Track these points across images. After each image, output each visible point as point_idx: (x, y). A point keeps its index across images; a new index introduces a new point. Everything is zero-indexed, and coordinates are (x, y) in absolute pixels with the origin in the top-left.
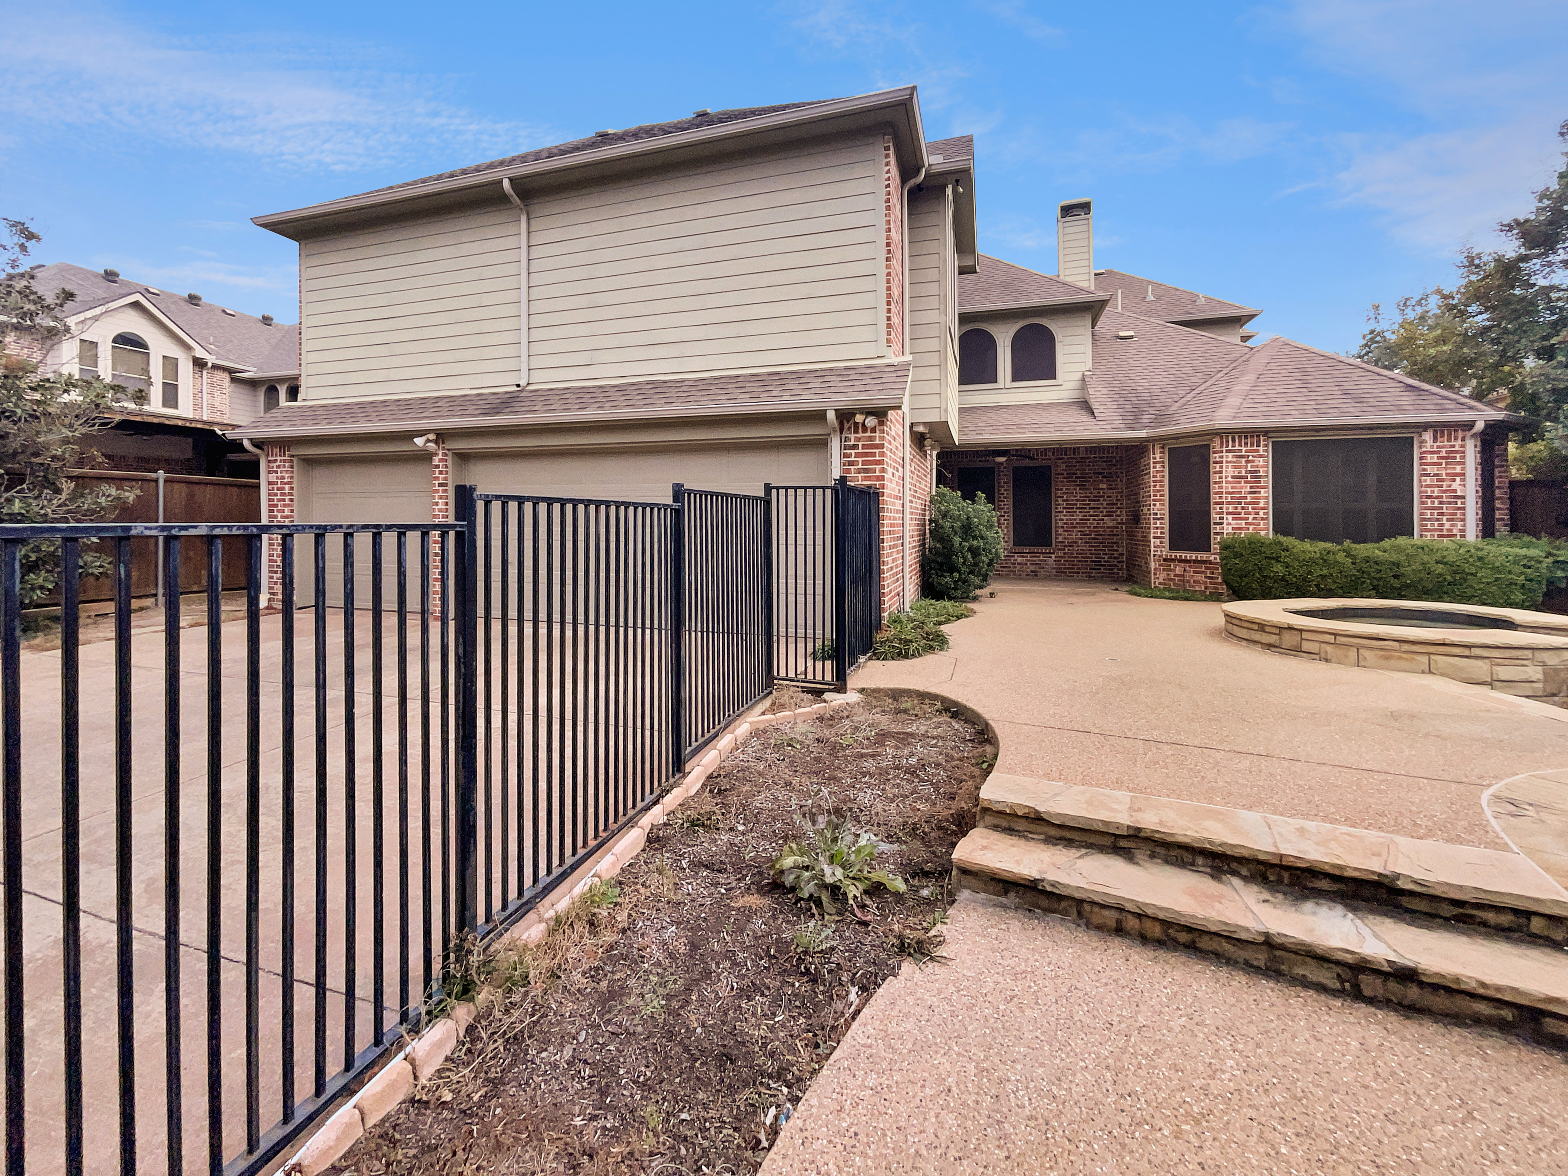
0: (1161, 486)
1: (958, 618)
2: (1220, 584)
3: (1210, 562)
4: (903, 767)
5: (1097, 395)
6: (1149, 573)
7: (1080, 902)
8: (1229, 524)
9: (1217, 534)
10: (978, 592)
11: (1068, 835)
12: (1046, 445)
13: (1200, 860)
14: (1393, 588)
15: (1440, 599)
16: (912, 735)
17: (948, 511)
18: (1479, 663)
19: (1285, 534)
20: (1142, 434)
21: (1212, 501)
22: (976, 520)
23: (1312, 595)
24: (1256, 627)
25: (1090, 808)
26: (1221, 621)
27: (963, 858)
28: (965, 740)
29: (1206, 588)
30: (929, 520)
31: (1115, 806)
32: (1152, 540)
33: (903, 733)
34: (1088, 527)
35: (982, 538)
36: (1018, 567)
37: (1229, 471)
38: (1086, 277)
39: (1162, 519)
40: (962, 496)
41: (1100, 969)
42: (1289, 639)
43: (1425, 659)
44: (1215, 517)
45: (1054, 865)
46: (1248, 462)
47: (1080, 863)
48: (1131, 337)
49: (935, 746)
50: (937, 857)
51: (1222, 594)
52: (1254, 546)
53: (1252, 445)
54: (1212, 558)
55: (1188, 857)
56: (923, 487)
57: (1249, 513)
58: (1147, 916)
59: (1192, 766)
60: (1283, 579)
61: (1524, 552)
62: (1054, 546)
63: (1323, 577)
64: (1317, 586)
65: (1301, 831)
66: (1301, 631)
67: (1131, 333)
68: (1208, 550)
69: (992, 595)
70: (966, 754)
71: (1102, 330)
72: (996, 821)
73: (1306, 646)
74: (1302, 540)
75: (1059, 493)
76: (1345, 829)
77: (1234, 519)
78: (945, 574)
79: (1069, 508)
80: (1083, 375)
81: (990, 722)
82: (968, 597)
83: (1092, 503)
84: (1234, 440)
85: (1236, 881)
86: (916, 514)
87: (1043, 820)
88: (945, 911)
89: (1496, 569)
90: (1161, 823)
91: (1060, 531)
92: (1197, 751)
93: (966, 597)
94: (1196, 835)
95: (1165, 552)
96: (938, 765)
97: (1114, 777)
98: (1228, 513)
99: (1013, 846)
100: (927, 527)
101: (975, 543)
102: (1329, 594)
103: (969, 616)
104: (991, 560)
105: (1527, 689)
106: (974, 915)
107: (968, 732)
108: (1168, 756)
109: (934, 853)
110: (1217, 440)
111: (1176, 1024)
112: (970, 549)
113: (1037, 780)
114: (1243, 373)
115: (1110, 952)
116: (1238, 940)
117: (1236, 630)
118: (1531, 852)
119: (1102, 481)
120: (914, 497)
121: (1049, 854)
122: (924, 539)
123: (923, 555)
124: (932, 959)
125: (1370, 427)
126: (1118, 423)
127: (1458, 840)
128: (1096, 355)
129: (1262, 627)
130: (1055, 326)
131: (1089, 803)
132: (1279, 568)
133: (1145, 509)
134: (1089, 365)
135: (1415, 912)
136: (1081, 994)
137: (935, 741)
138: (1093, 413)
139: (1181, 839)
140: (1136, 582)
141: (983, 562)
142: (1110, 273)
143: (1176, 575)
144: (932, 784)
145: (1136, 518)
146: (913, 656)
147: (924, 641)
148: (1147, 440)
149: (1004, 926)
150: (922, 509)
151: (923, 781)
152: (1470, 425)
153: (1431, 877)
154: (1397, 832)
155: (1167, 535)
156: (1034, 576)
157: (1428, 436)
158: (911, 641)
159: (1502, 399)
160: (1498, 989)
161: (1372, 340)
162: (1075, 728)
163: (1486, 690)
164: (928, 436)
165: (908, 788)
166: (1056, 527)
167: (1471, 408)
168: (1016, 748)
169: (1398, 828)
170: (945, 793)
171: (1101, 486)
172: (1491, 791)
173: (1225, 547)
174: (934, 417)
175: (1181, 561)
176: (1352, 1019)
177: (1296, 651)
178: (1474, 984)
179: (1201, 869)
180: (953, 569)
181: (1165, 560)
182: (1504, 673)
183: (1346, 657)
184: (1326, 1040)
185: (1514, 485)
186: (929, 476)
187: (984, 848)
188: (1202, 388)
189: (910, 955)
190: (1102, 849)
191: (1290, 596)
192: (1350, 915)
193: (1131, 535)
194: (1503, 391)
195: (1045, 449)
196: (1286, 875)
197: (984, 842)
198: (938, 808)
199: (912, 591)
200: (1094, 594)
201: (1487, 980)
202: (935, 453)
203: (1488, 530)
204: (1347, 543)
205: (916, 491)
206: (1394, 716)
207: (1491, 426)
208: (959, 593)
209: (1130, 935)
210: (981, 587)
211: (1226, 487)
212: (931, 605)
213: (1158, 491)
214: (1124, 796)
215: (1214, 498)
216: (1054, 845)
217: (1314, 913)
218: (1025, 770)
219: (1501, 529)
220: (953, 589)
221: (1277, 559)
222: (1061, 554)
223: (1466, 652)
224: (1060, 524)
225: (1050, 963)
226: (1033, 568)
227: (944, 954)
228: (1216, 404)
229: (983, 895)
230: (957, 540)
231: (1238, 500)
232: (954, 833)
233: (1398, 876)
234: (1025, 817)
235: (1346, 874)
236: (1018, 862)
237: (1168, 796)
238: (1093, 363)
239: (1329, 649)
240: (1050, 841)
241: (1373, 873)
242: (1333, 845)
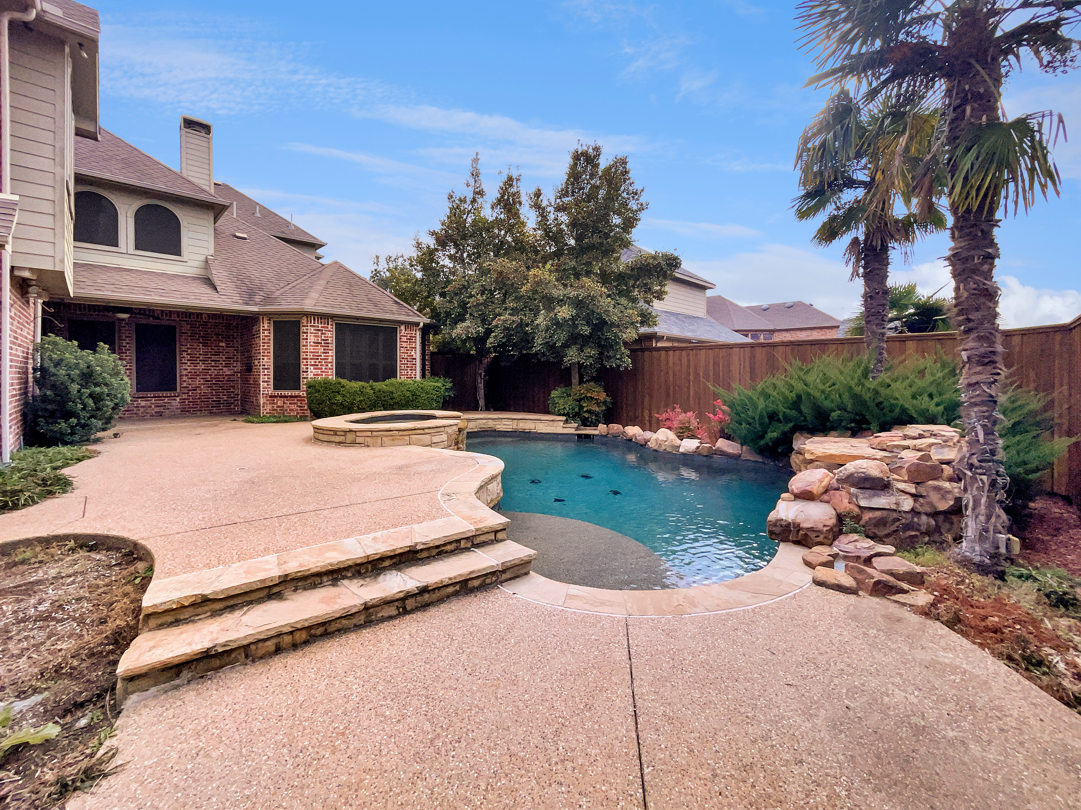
0: (268, 346)
1: (79, 460)
2: (306, 410)
3: (300, 396)
4: (30, 617)
5: (218, 275)
6: (259, 406)
7: (246, 647)
8: (311, 372)
9: (305, 378)
10: (100, 434)
11: (231, 602)
12: (170, 307)
13: (325, 579)
14: (390, 405)
15: (408, 409)
16: (38, 582)
17: (62, 360)
18: (427, 436)
19: (343, 377)
20: (255, 309)
21: (301, 357)
22: (98, 368)
23: (357, 412)
24: (332, 433)
25: (249, 576)
26: (311, 432)
27: (130, 667)
28: (110, 567)
29: (298, 413)
30: (33, 369)
31: (267, 567)
32: (262, 384)
33: (25, 584)
34: (210, 375)
35: (106, 385)
36: (142, 410)
37: (311, 339)
38: (207, 183)
39: (268, 369)
40: (79, 346)
41: (267, 685)
42: (350, 437)
43: (407, 438)
44: (303, 367)
45: (222, 630)
46: (322, 334)
47: (244, 619)
48: (245, 239)
49: (73, 583)
50: (93, 682)
51: (307, 416)
52: (326, 384)
53: (325, 324)
54: (301, 394)
55: (318, 580)
56: (25, 334)
57: (323, 365)
58: (298, 630)
59: (312, 524)
60: (341, 404)
61: (436, 384)
62: (178, 390)
63: (361, 401)
64: (358, 407)
65: (375, 539)
66: (355, 432)
67: (245, 236)
68: (298, 388)
69: (116, 435)
70: (113, 578)
71: (222, 228)
72: (159, 621)
73: (359, 440)
74: (350, 381)
75: (184, 348)
76: (392, 530)
77: (314, 369)
78: (59, 421)
79: (193, 360)
80: (206, 258)
81: (139, 541)
82: (88, 440)
83: (214, 358)
84: (314, 320)
85: (345, 582)
86: (17, 361)
87: (210, 600)
88: (111, 725)
89: (427, 393)
90: (301, 565)
91: (185, 378)
92: (312, 514)
93: (87, 441)
94: (323, 564)
95: (271, 391)
96: (79, 600)
97: (262, 548)
98: (311, 365)
99: (182, 633)
100: (30, 376)
101: (98, 389)
102: (363, 410)
103: (93, 457)
104: (116, 404)
105: (442, 445)
106: (145, 712)
107: (114, 558)
108: (295, 523)
109: (88, 681)
110: (305, 318)
111: (322, 687)
112: (91, 396)
113: (199, 572)
114: (319, 279)
115: (272, 669)
116: (351, 615)
117: (321, 437)
118: (458, 513)
119: (222, 341)
120: (14, 343)
121: (217, 624)
122: (26, 388)
123: (26, 404)
124: (106, 776)
125: (381, 320)
126: (237, 298)
127: (434, 518)
128: (217, 244)
129: (335, 432)
130: (179, 212)
131: (246, 572)
132: (339, 398)
133: (256, 363)
134: (212, 251)
135: (422, 559)
136: (256, 711)
137: (71, 579)
138: (216, 289)
139: (313, 571)
140: (249, 414)
141: (107, 407)
142: (226, 187)
143: (278, 407)
144: (74, 620)
145: (249, 368)
146: (24, 506)
147: (40, 488)
148: (258, 313)
149: (179, 703)
150: (24, 357)
151: (62, 620)
152: (418, 324)
153: (428, 539)
154: (412, 523)
155: (272, 380)
156: (159, 416)
157: (403, 327)
158: (21, 491)
159: (428, 314)
160: (455, 578)
161: (376, 274)
162: (224, 523)
163: (429, 448)
164: (34, 283)
165: (40, 636)
166: (181, 375)
167: (419, 316)
168: (173, 555)
169: (413, 521)
170: (93, 621)
171: (221, 344)
172: (441, 492)
173: (310, 386)
174: (47, 265)
175: (281, 397)
176: (404, 625)
177: (354, 443)
178: (447, 580)
179: (326, 584)
180: (68, 415)
181: (271, 397)
182: (436, 439)
183: (377, 442)
184: (396, 643)
185: (432, 354)
186: (32, 324)
187: (152, 648)
188: (295, 283)
189: (75, 789)
190: (260, 601)
191: (345, 413)
192: (399, 573)
193: (245, 381)
194: (428, 309)
195: (170, 311)
196: (370, 566)
197: (151, 644)
198: (87, 638)
199: (12, 441)
200: (216, 425)
201: (451, 576)
202: (40, 301)
203: (423, 376)
204: (371, 382)
205: (16, 338)
206: (400, 468)
207: (425, 325)
208: (77, 438)
209: (285, 649)
210: (104, 430)
211: (310, 349)
212: (41, 452)
213: (266, 349)
214: (272, 558)
215: (303, 355)
216: (220, 615)
217: (384, 581)
218: (184, 569)
219: (428, 374)
220: (69, 434)
221: (338, 392)
222: (185, 396)
223: (422, 432)
224: (184, 372)
225: (227, 705)
226: (157, 409)
227: (120, 762)
228: (305, 296)
229: (153, 690)
230: (74, 387)
231: (316, 357)
232: (112, 652)
233: (416, 544)
234: (193, 605)
235: (397, 553)
236: (190, 644)
237: (301, 547)
238: (215, 251)
239: (369, 439)
240: (215, 614)
241: (407, 547)
242: (390, 540)
